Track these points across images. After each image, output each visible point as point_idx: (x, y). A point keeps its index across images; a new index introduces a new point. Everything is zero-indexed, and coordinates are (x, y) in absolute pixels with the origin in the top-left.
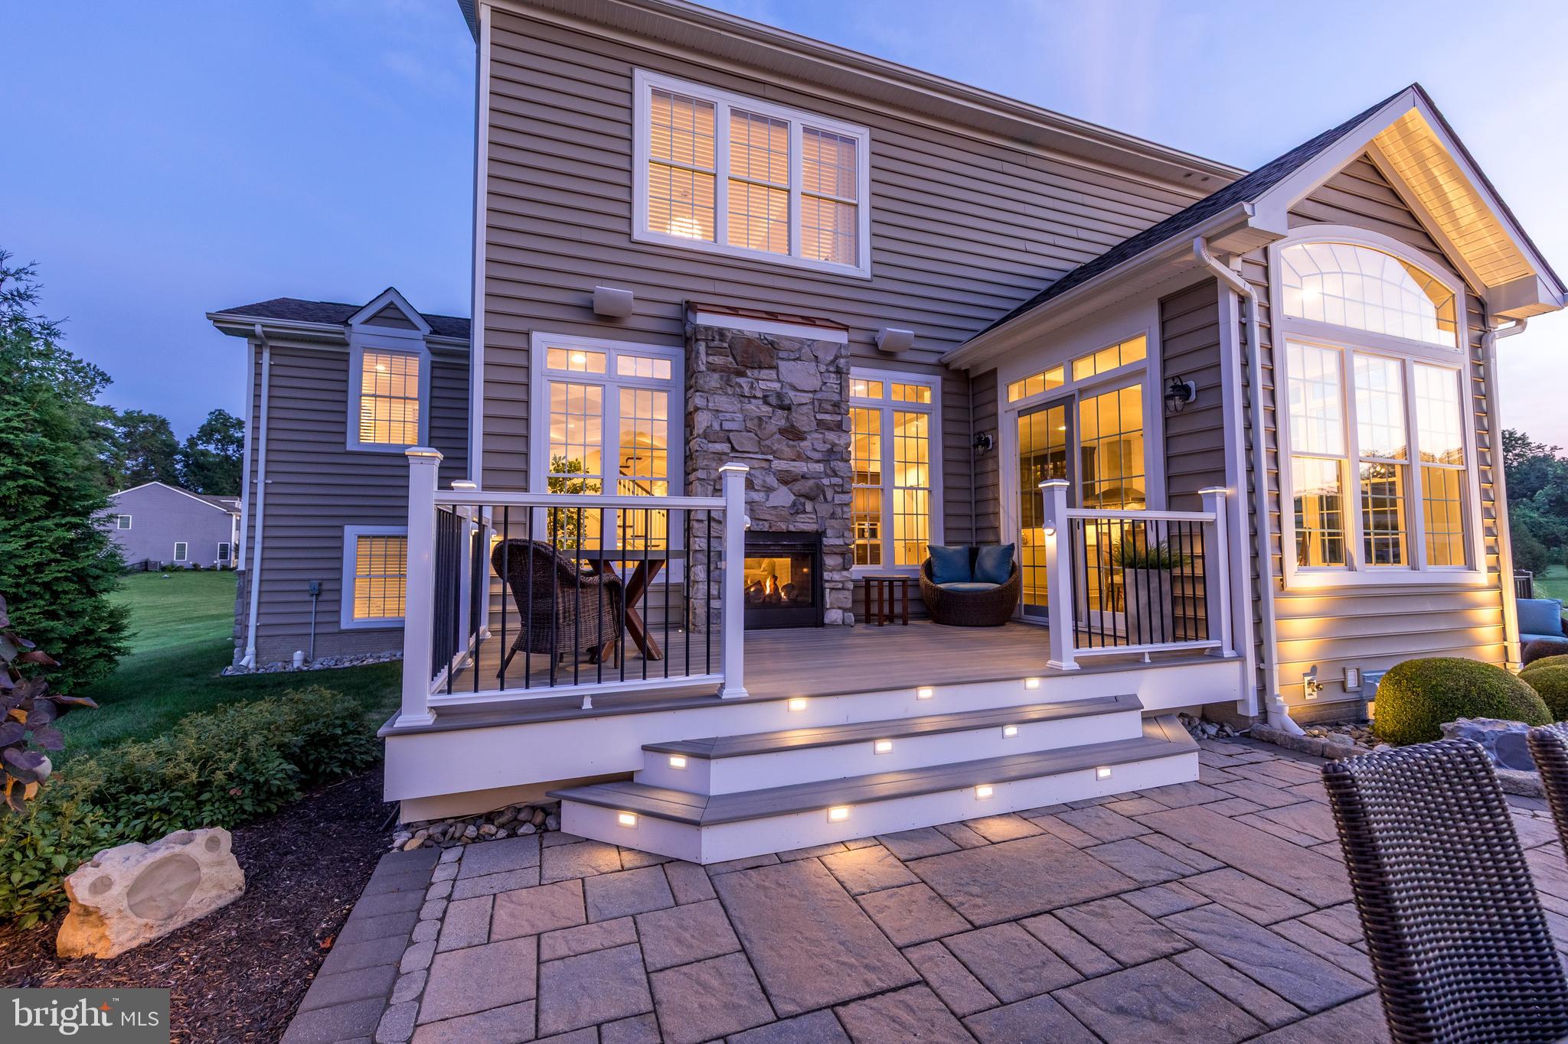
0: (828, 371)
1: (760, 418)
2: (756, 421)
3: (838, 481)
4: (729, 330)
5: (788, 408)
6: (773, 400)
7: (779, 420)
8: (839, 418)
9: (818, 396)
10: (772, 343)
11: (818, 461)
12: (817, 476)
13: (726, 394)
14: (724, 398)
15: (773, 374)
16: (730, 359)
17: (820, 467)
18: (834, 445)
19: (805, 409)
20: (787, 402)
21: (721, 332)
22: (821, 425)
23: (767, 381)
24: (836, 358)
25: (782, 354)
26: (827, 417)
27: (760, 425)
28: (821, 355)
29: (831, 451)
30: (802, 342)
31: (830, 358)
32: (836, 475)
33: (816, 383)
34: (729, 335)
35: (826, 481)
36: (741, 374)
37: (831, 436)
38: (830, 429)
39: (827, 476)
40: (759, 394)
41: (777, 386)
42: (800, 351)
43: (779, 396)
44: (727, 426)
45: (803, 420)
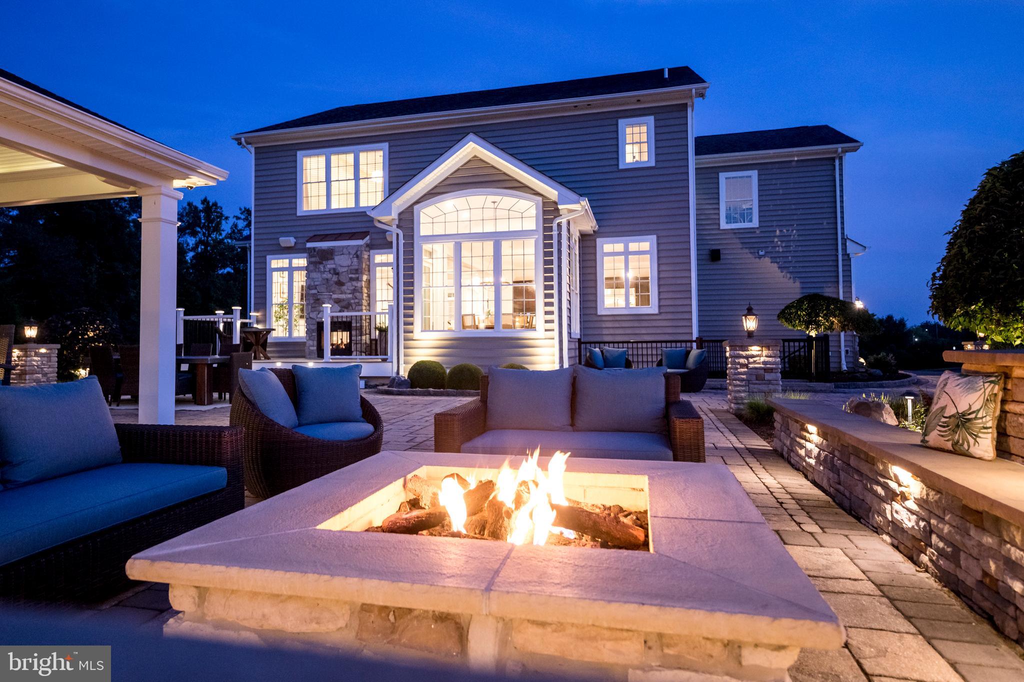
0: (353, 257)
1: (327, 279)
2: (326, 281)
3: (356, 301)
4: (317, 247)
5: (338, 274)
6: (332, 272)
7: (335, 278)
8: (357, 276)
9: (351, 268)
10: (332, 249)
11: (350, 294)
12: (349, 299)
13: (316, 271)
14: (315, 273)
15: (332, 262)
16: (318, 258)
17: (350, 296)
18: (356, 287)
19: (344, 274)
20: (337, 272)
21: (314, 249)
22: (351, 279)
23: (330, 265)
24: (357, 252)
25: (336, 254)
26: (353, 276)
27: (328, 282)
28: (350, 251)
29: (354, 289)
30: (343, 247)
31: (354, 252)
32: (356, 299)
33: (349, 263)
34: (317, 250)
35: (352, 301)
36: (321, 263)
37: (354, 283)
38: (354, 280)
39: (353, 299)
40: (327, 270)
41: (334, 266)
42: (342, 251)
43: (334, 269)
44: (316, 283)
45: (343, 279)
